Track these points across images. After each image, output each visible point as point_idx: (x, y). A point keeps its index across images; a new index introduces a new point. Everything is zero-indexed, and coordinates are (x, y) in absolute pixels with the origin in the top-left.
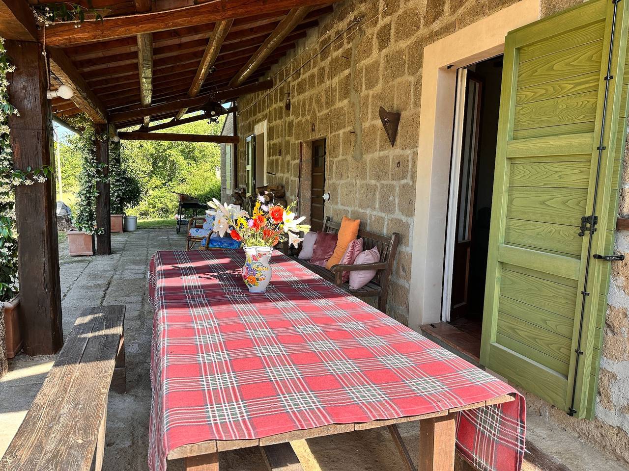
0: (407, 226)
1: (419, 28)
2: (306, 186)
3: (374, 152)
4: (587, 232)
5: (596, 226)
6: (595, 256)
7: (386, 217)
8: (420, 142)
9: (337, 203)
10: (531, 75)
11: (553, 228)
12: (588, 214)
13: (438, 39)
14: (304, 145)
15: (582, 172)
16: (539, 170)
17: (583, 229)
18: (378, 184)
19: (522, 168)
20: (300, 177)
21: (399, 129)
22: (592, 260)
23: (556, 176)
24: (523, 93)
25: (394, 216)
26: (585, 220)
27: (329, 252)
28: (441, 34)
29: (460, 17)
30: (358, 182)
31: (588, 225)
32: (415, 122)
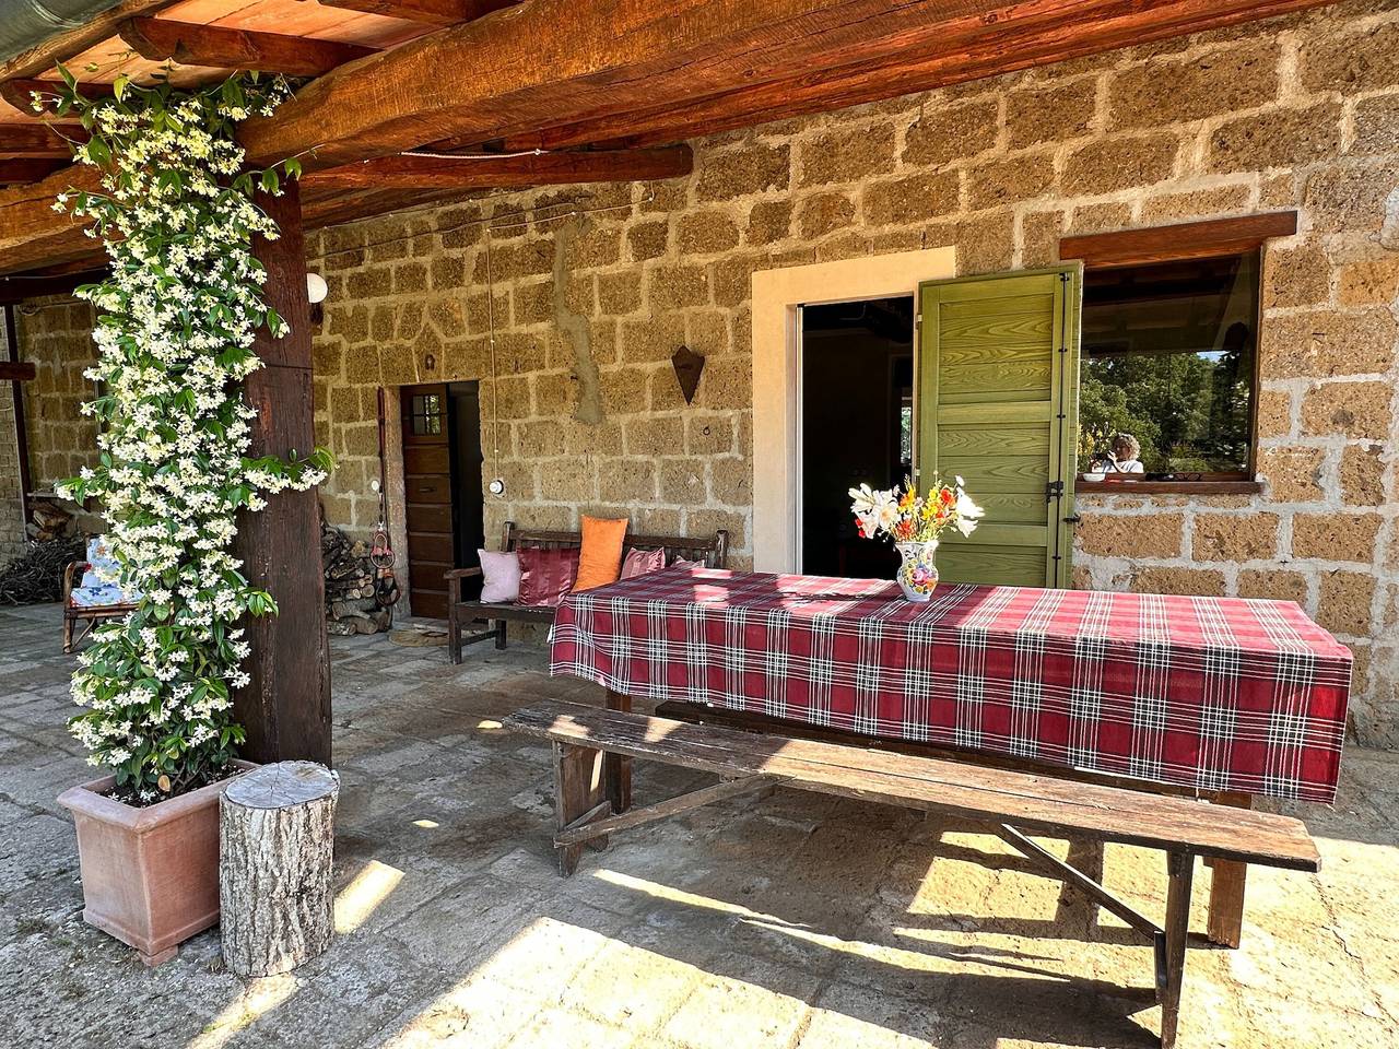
0: (741, 519)
1: (735, 243)
2: (395, 472)
3: (638, 411)
4: (1053, 498)
5: (1062, 491)
6: (1066, 520)
7: (684, 511)
8: (755, 400)
9: (532, 497)
10: (959, 335)
11: (1005, 498)
12: (1053, 479)
13: (781, 266)
14: (387, 393)
15: (1033, 439)
16: (978, 437)
17: (1049, 495)
18: (655, 461)
19: (955, 435)
20: (381, 454)
21: (701, 379)
22: (1062, 525)
23: (1003, 444)
24: (949, 354)
25: (705, 507)
26: (1049, 486)
27: (564, 580)
28: (786, 260)
29: (824, 245)
30: (595, 458)
31: (1054, 491)
32: (743, 372)
